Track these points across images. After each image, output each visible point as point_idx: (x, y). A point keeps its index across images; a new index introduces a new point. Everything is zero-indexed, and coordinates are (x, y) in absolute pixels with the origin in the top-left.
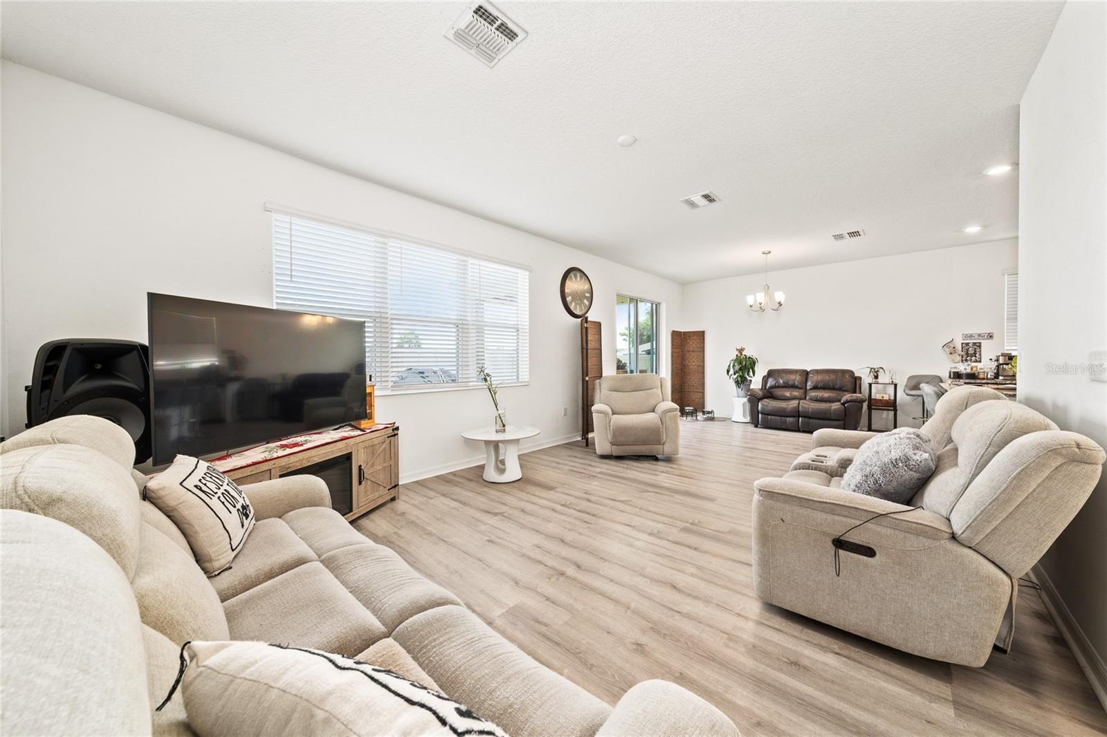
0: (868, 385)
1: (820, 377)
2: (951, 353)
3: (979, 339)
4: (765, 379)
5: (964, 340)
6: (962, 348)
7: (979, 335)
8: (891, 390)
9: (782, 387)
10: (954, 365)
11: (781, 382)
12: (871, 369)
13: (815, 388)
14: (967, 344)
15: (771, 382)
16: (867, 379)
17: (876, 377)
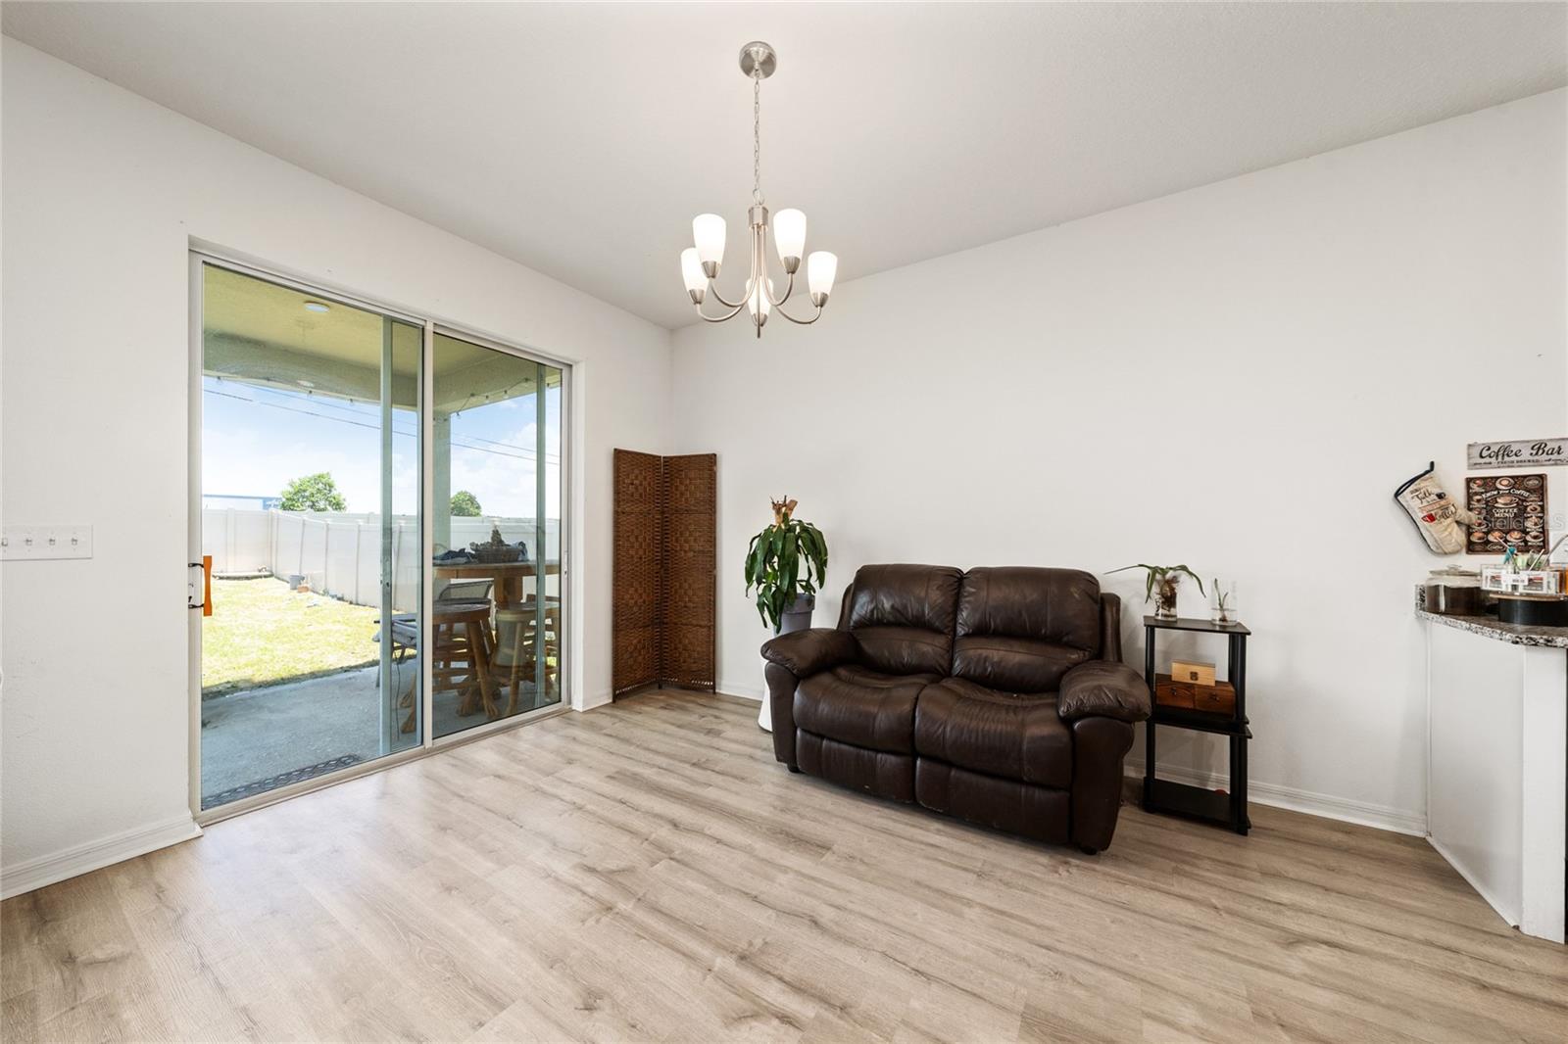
0: (1142, 633)
1: (997, 595)
2: (1431, 518)
3: (1537, 463)
4: (851, 595)
5: (1474, 466)
6: (1469, 497)
7: (1539, 447)
8: (1218, 647)
9: (889, 624)
10: (1444, 563)
11: (887, 605)
12: (1155, 570)
13: (981, 631)
14: (1489, 483)
15: (863, 606)
16: (1139, 607)
17: (1169, 600)
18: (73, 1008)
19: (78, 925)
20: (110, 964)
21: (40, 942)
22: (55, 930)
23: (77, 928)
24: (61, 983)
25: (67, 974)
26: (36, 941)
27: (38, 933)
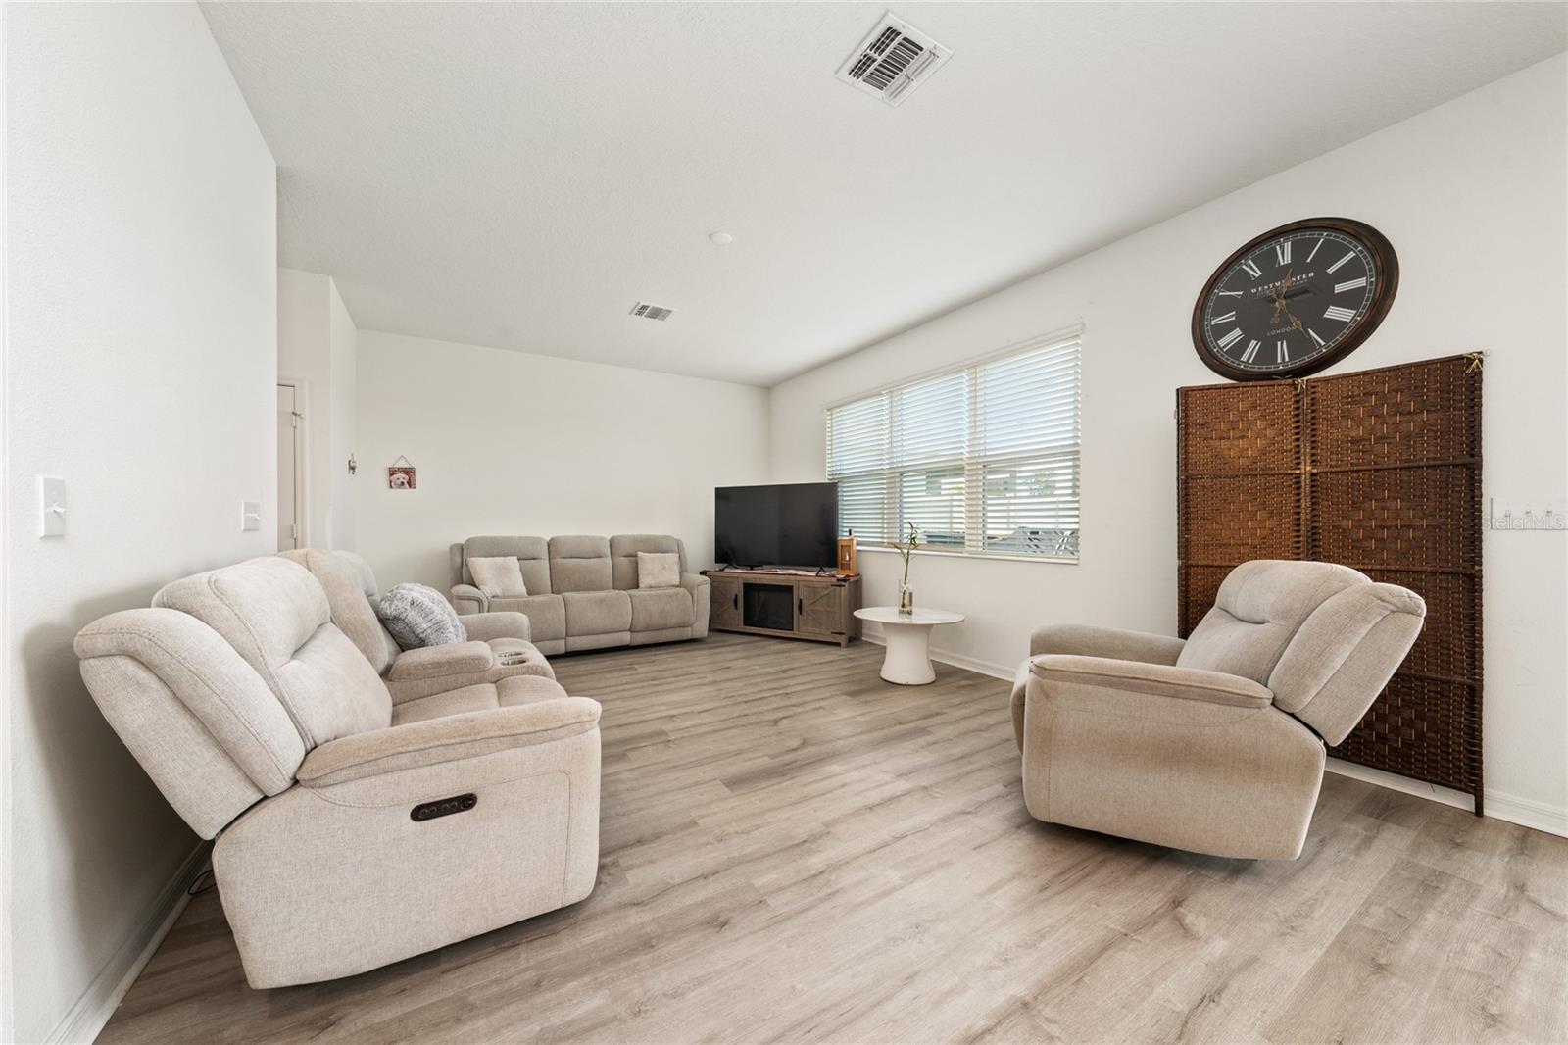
18: (1499, 918)
19: (1545, 872)
20: (1549, 914)
21: (1508, 863)
22: (1524, 863)
23: (1542, 873)
24: (1502, 897)
25: (1511, 895)
26: (1506, 860)
27: (1512, 856)
